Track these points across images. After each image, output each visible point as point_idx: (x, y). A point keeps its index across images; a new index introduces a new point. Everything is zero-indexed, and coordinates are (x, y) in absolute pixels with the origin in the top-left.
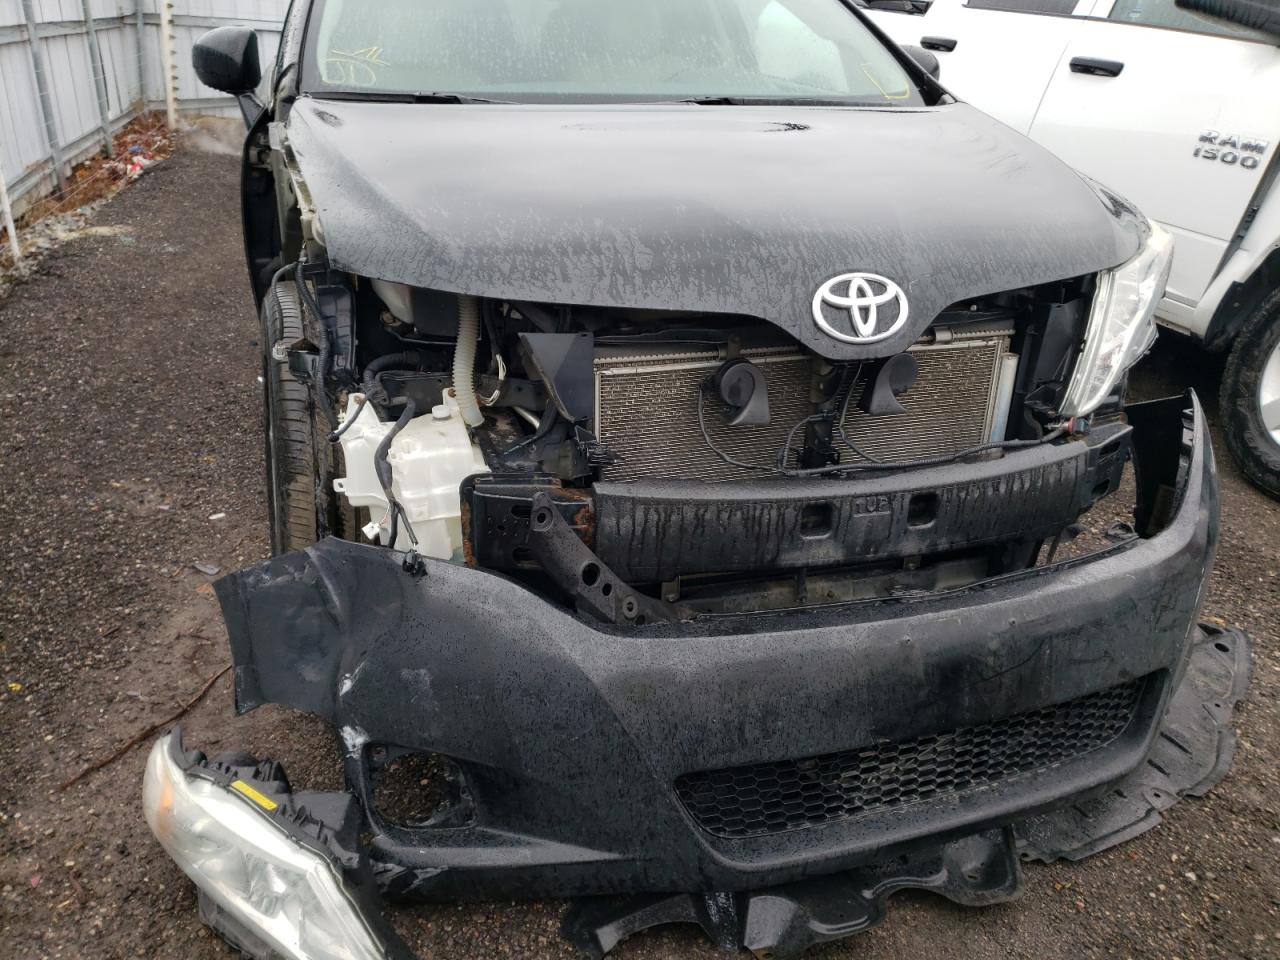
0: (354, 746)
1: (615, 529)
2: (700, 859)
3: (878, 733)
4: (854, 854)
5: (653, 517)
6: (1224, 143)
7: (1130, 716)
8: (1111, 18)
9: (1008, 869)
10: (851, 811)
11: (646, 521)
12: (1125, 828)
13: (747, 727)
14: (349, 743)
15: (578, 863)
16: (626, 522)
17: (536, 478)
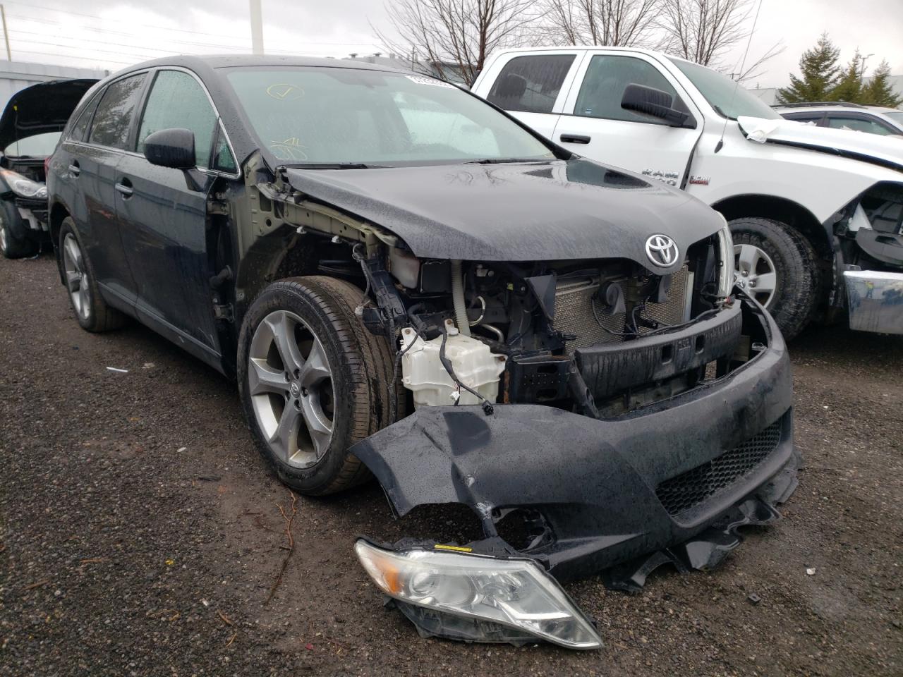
0: (486, 512)
1: (590, 370)
2: (671, 527)
3: (724, 448)
4: (712, 518)
5: (607, 361)
6: (656, 174)
7: (780, 432)
8: (575, 114)
9: (769, 510)
10: (711, 493)
11: (604, 364)
12: (786, 491)
13: (680, 454)
14: (483, 511)
15: (618, 544)
16: (595, 366)
17: (541, 352)
